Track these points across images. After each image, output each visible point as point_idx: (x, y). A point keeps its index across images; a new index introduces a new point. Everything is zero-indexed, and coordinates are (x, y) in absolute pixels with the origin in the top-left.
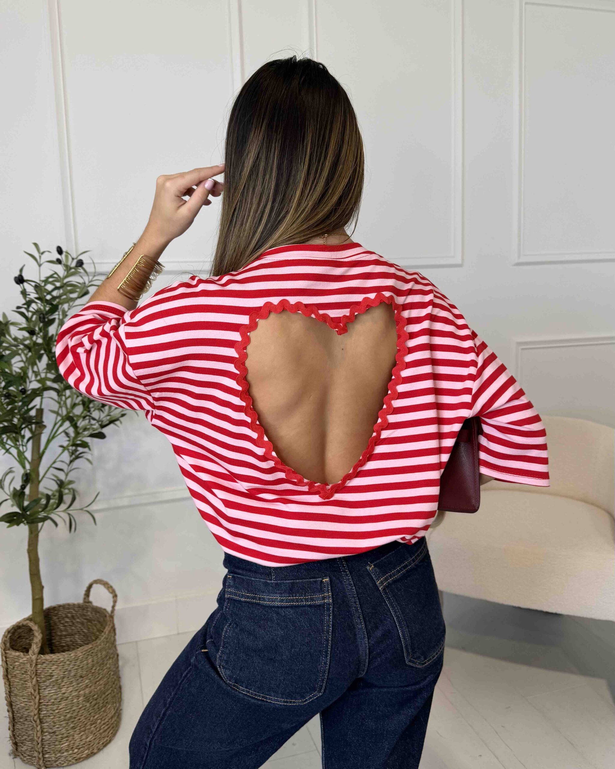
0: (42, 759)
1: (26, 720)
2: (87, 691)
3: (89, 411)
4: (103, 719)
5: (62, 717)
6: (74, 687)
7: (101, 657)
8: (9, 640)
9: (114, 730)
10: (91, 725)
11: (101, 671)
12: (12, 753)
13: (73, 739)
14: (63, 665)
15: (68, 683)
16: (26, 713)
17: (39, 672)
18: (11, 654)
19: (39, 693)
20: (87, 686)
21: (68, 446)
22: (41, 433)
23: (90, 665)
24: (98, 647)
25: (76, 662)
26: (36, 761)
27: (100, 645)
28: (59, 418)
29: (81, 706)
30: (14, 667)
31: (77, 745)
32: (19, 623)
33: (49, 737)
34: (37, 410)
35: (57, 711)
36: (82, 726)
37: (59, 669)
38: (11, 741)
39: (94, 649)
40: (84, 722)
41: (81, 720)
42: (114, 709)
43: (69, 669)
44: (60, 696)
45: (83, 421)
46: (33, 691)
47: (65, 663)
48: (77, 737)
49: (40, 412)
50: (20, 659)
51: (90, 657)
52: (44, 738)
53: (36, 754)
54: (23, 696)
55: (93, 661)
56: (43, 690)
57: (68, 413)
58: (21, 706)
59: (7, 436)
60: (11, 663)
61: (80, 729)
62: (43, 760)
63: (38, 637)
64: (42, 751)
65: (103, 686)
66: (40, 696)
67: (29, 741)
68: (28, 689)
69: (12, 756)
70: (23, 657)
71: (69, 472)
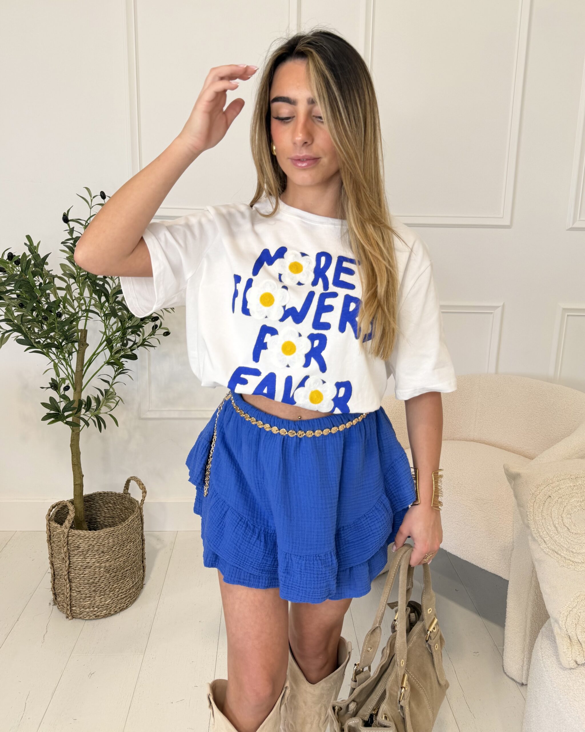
1: (61, 577)
2: (107, 564)
4: (121, 589)
5: (86, 581)
6: (96, 559)
8: (53, 512)
10: (110, 592)
11: (120, 551)
12: (52, 601)
13: (94, 599)
14: (89, 541)
15: (92, 555)
16: (61, 572)
17: (70, 542)
18: (52, 525)
19: (69, 558)
20: (108, 560)
22: (84, 351)
23: (111, 544)
24: (119, 531)
25: (99, 540)
26: (66, 611)
29: (102, 575)
30: (54, 535)
31: (97, 605)
33: (75, 594)
35: (82, 576)
36: (102, 591)
37: (85, 543)
38: (51, 592)
39: (116, 532)
40: (104, 588)
43: (93, 545)
44: (85, 564)
47: (90, 539)
48: (97, 599)
49: (84, 333)
50: (57, 529)
51: (112, 537)
52: (72, 594)
53: (65, 606)
54: (59, 559)
55: (114, 542)
56: (72, 557)
58: (58, 566)
60: (52, 531)
61: (100, 593)
62: (71, 611)
63: (71, 515)
64: (70, 604)
65: (122, 563)
66: (70, 561)
68: (62, 554)
69: (52, 603)
70: (59, 528)
71: (112, 385)
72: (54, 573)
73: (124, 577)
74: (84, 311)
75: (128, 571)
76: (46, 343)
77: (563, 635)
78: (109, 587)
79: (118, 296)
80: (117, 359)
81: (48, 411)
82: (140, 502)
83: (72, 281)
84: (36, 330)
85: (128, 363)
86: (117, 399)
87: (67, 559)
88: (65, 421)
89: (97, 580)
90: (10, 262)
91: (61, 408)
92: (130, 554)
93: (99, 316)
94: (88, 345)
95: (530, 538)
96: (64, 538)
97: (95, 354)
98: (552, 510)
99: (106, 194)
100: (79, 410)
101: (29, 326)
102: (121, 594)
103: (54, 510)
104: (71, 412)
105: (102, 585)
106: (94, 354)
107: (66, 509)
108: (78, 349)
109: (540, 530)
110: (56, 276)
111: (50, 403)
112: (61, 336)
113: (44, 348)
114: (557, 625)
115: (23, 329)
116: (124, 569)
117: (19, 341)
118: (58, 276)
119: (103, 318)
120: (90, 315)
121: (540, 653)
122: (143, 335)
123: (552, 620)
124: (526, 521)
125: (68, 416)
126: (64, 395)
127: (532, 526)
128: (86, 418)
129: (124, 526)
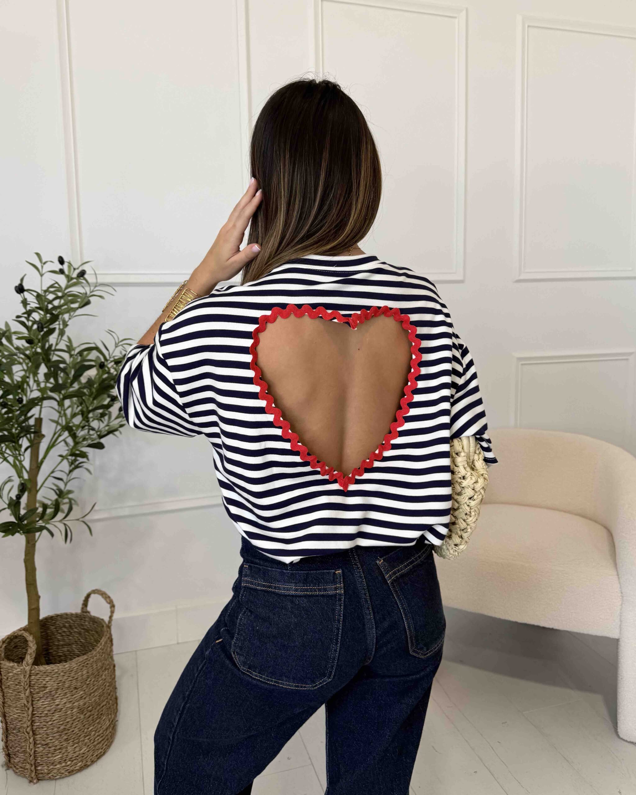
0: (34, 771)
1: (19, 731)
3: (88, 421)
4: (98, 731)
7: (97, 668)
8: (3, 651)
9: (108, 743)
10: (86, 737)
11: (95, 683)
12: (5, 765)
13: (67, 751)
14: (58, 677)
15: (61, 695)
16: (19, 725)
17: (33, 683)
18: (5, 665)
20: (82, 697)
21: (67, 455)
22: (39, 443)
23: (85, 677)
24: (93, 658)
25: (70, 674)
26: (28, 773)
27: (96, 656)
28: (59, 427)
30: (8, 678)
32: (14, 633)
33: (41, 749)
34: (36, 419)
35: (50, 723)
37: (54, 680)
38: (4, 753)
39: (89, 660)
40: (78, 734)
41: (74, 732)
42: (109, 721)
43: (63, 681)
44: (54, 708)
45: (82, 430)
46: (26, 703)
47: (59, 674)
48: (70, 749)
49: (39, 421)
50: (14, 669)
51: (86, 668)
52: (36, 750)
54: (16, 707)
55: (88, 673)
56: (36, 702)
57: (67, 423)
58: (14, 717)
59: (6, 445)
60: (5, 674)
61: (73, 741)
62: (36, 773)
63: (32, 647)
64: (35, 764)
65: (97, 697)
66: (33, 708)
67: (21, 753)
68: (20, 701)
69: (5, 768)
70: (16, 667)
71: (67, 482)
72: (6, 727)
73: (100, 715)
78: (83, 732)
87: (29, 705)
88: (22, 531)
89: (69, 726)
94: (43, 436)
96: (25, 678)
102: (98, 738)
107: (21, 642)
116: (100, 705)
128: (50, 527)
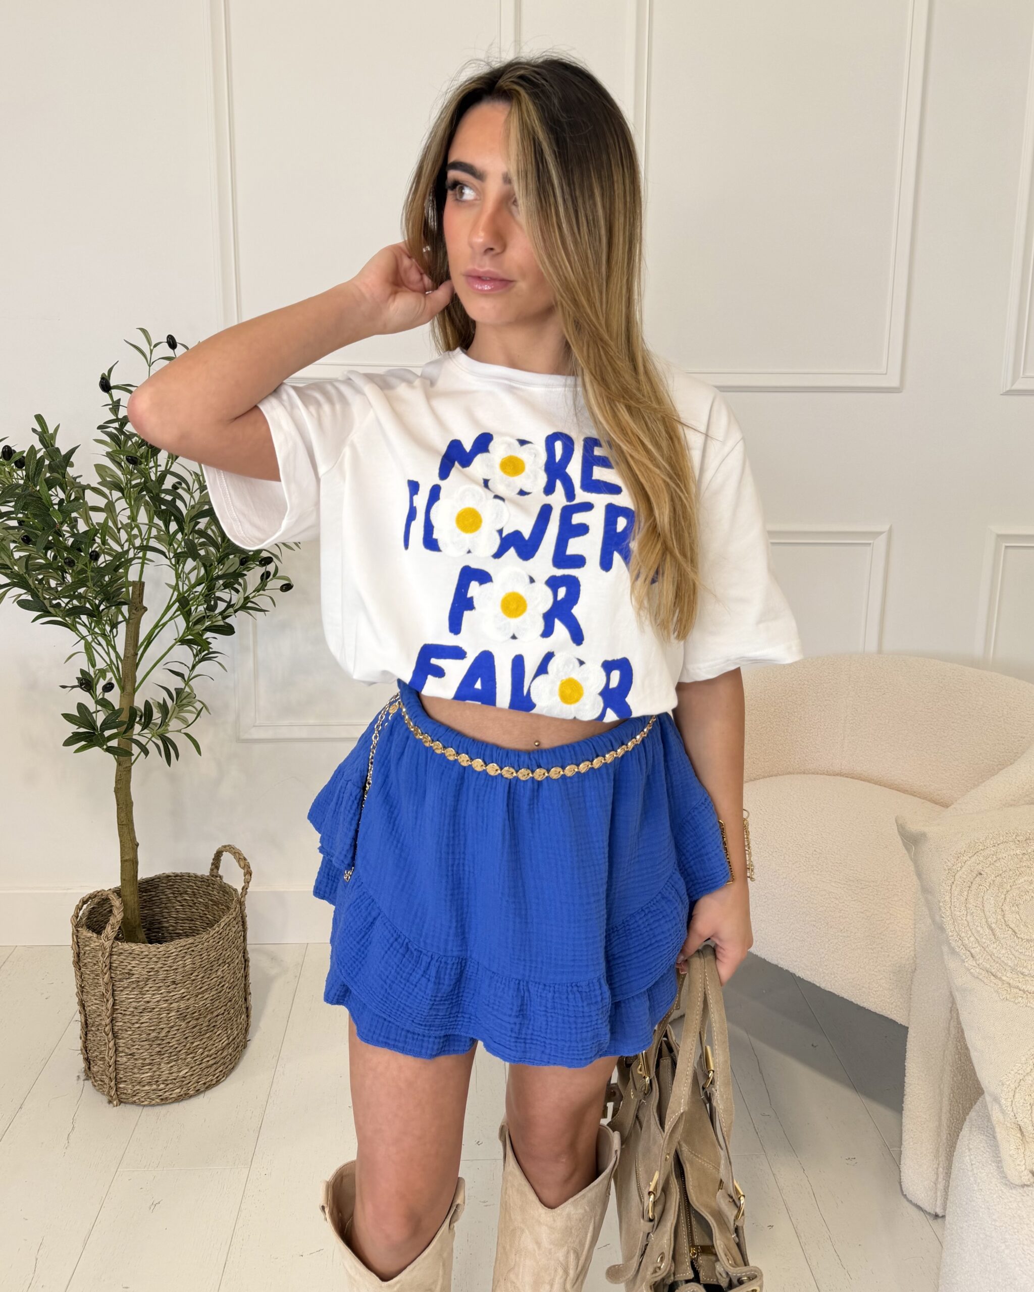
0: (115, 1089)
1: (98, 1029)
4: (207, 1049)
5: (144, 1036)
6: (162, 996)
7: (209, 959)
8: (85, 911)
9: (226, 1068)
10: (188, 1055)
11: (205, 980)
12: (84, 1073)
13: (159, 1069)
15: (152, 989)
16: (98, 1020)
18: (83, 934)
19: (113, 994)
20: (184, 997)
22: (140, 619)
23: (189, 968)
24: (203, 944)
25: (166, 961)
26: (106, 1090)
30: (85, 953)
31: (164, 1078)
33: (125, 1059)
36: (173, 1054)
37: (142, 966)
38: (81, 1055)
39: (197, 946)
40: (177, 1048)
43: (156, 969)
44: (142, 1005)
46: (105, 991)
47: (150, 958)
48: (164, 1067)
49: (139, 588)
50: (92, 942)
51: (190, 956)
52: (118, 1059)
53: (107, 1081)
54: (94, 995)
55: (194, 963)
56: (118, 992)
58: (93, 1008)
60: (83, 946)
61: (169, 1057)
64: (115, 1079)
65: (209, 1001)
66: (115, 1000)
67: (101, 1060)
68: (100, 987)
69: (83, 1076)
70: (97, 940)
71: (190, 680)
72: (86, 1021)
73: (212, 1027)
74: (138, 548)
75: (219, 1017)
76: (71, 606)
77: (1009, 1125)
78: (185, 1046)
79: (199, 520)
80: (198, 633)
81: (74, 728)
82: (240, 891)
83: (116, 494)
84: (53, 583)
85: (217, 641)
86: (198, 706)
87: (109, 995)
88: (105, 747)
89: (163, 1034)
90: (6, 462)
91: (99, 724)
92: (223, 986)
93: (167, 557)
94: (145, 609)
95: (945, 949)
96: (103, 958)
97: (158, 626)
98: (985, 899)
99: (177, 341)
100: (131, 727)
101: (40, 577)
102: (208, 1059)
103: (85, 906)
104: (115, 731)
105: (174, 1042)
106: (156, 626)
107: (106, 906)
108: (127, 617)
109: (963, 935)
110: (89, 487)
111: (78, 715)
112: (98, 594)
113: (68, 616)
114: (996, 1107)
115: (30, 582)
116: (212, 1013)
117: (23, 604)
118: (92, 486)
119: (173, 561)
120: (150, 555)
121: (968, 1158)
122: (245, 590)
123: (988, 1098)
124: (937, 918)
125: (111, 738)
126: (103, 699)
127: (949, 927)
128: (143, 741)
129: (211, 935)
